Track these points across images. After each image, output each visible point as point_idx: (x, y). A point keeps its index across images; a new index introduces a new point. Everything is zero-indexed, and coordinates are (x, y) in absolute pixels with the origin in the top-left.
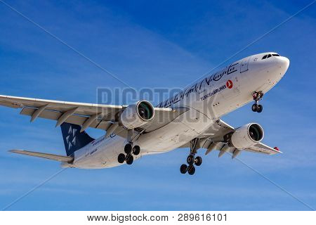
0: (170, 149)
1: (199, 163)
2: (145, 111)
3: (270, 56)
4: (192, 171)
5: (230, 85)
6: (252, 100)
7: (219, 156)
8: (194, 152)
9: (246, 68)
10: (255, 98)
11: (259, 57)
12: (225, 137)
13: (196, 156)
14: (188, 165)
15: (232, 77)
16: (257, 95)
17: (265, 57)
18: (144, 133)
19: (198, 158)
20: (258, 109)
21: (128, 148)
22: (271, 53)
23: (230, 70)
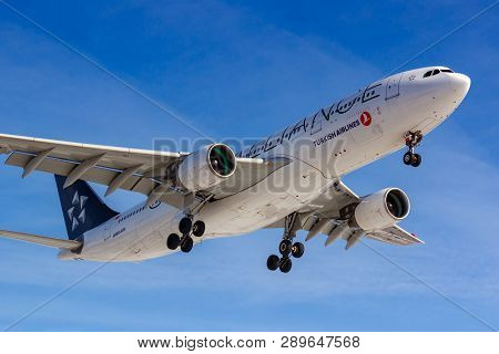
0: (252, 229)
1: (298, 254)
2: (221, 161)
3: (437, 72)
4: (286, 267)
5: (366, 120)
6: (403, 146)
7: (326, 244)
8: (290, 234)
9: (396, 92)
10: (409, 143)
11: (418, 74)
12: (342, 211)
13: (294, 241)
14: (280, 256)
15: (371, 106)
16: (413, 138)
17: (428, 74)
18: (212, 200)
19: (297, 244)
20: (413, 160)
21: (185, 225)
22: (439, 68)
23: (367, 95)
